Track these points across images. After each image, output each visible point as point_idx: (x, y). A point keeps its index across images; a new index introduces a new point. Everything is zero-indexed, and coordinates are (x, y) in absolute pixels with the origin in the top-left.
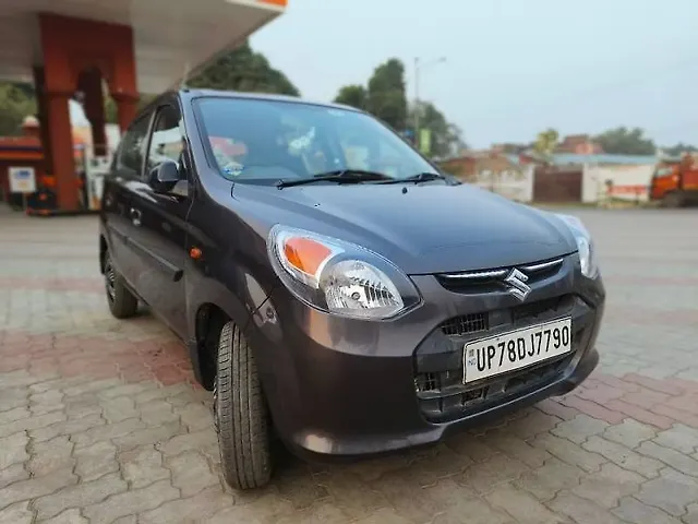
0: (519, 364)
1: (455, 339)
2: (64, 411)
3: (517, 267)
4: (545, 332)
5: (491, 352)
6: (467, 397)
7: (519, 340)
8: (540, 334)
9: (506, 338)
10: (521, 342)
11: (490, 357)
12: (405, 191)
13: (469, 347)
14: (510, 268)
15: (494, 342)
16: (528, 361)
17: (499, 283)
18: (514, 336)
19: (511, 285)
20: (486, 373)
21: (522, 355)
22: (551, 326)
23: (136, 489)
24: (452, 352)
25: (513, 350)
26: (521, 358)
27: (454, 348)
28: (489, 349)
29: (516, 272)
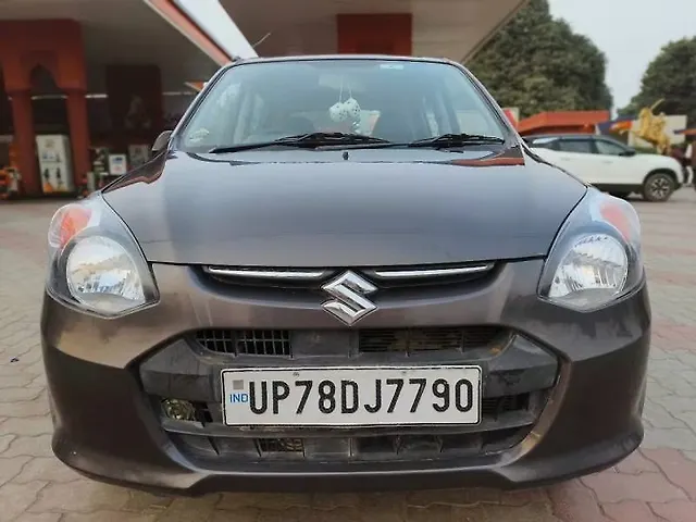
1: (208, 361)
4: (413, 381)
5: (281, 391)
7: (344, 383)
8: (400, 383)
9: (317, 376)
10: (349, 389)
11: (277, 398)
13: (230, 377)
14: (339, 271)
15: (287, 376)
16: (361, 418)
18: (336, 375)
19: (328, 297)
20: (268, 419)
21: (351, 406)
22: (431, 374)
24: (198, 376)
25: (331, 396)
26: (345, 410)
27: (203, 372)
28: (276, 384)
29: (349, 276)
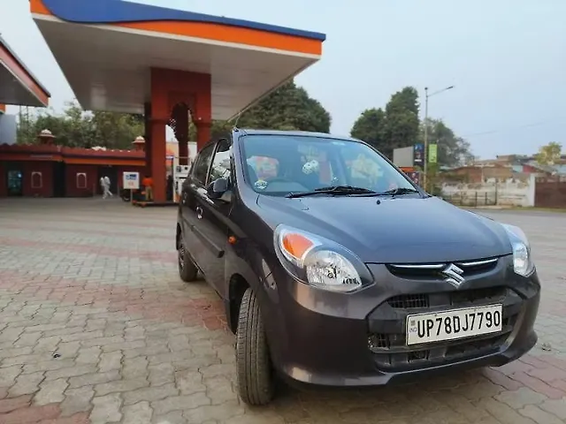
0: (453, 336)
1: (399, 312)
2: (145, 340)
3: (454, 263)
4: (479, 314)
5: (430, 324)
6: (412, 356)
7: (454, 318)
8: (474, 315)
9: (443, 315)
10: (456, 320)
11: (429, 328)
12: (378, 203)
13: (410, 319)
14: (448, 264)
15: (432, 317)
16: (462, 334)
17: (438, 274)
18: (451, 314)
19: (449, 276)
20: (425, 339)
21: (457, 329)
22: (484, 310)
23: (185, 395)
24: (395, 321)
25: (449, 325)
26: (456, 331)
27: (399, 318)
28: (428, 321)
29: (453, 266)
